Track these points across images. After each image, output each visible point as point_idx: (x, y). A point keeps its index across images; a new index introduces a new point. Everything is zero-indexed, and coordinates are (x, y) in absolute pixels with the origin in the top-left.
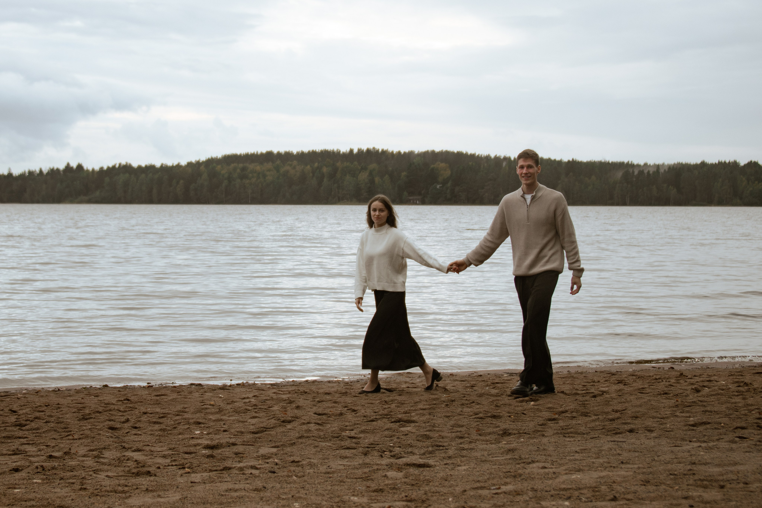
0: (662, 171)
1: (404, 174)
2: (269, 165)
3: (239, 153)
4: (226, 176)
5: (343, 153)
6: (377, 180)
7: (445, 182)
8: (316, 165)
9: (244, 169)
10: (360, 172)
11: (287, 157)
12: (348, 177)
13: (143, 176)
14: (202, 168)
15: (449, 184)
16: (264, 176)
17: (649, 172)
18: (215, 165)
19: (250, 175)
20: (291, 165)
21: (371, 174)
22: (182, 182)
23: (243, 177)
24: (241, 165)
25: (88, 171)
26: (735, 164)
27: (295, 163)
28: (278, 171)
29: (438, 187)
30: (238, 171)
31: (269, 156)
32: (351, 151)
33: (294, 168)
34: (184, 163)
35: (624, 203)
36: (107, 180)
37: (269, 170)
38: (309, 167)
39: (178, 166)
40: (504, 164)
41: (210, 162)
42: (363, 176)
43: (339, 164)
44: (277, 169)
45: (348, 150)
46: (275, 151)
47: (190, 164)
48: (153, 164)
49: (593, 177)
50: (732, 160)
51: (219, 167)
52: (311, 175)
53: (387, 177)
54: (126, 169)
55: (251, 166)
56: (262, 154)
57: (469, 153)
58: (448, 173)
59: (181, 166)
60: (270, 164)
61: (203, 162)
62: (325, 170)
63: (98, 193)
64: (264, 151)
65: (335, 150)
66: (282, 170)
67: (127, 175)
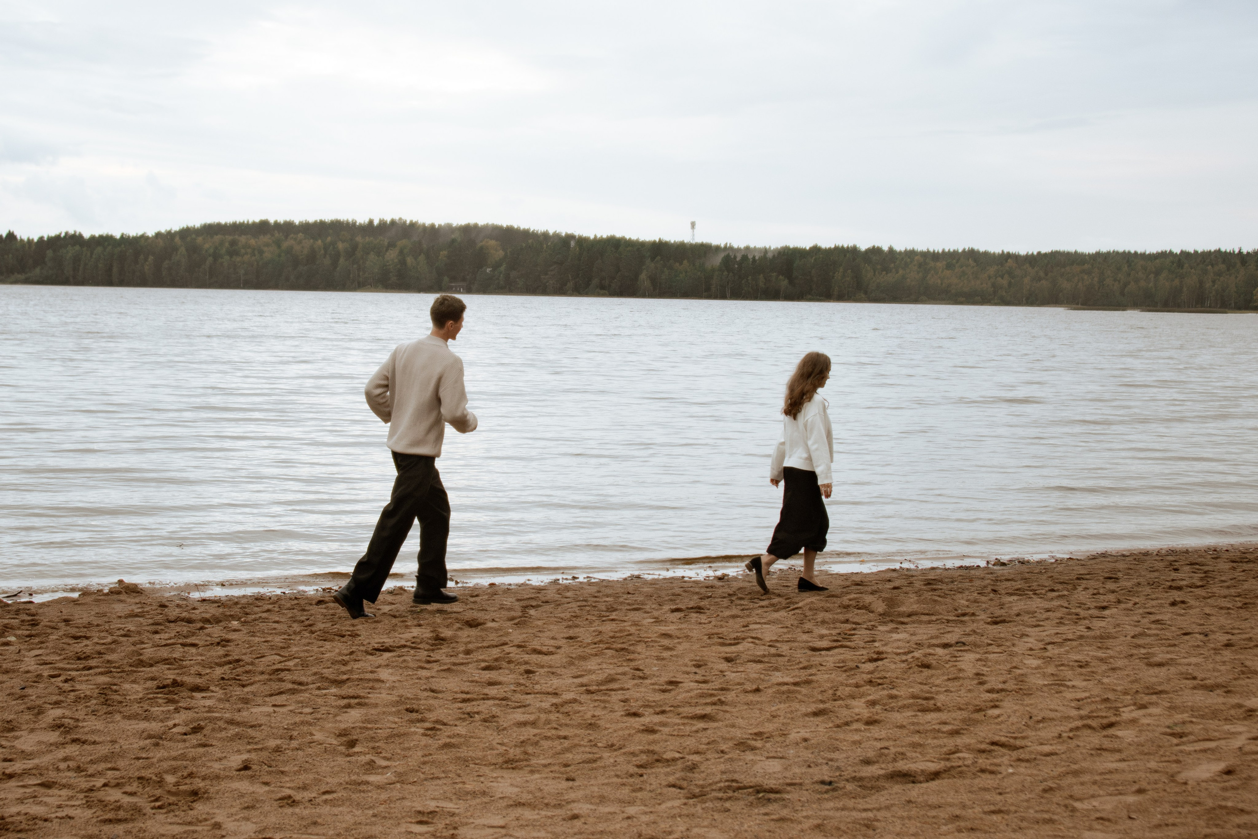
0: (770, 255)
1: (445, 253)
2: (265, 239)
3: (223, 222)
4: (212, 251)
5: (360, 224)
6: (409, 260)
7: (496, 266)
8: (329, 239)
9: (233, 243)
10: (387, 250)
11: (287, 228)
12: (372, 256)
13: (99, 249)
14: (177, 239)
15: (503, 268)
16: (261, 252)
17: (754, 257)
18: (194, 236)
19: (243, 251)
20: (295, 239)
21: (401, 252)
22: (151, 258)
23: (233, 253)
24: (229, 238)
25: (22, 240)
26: (854, 250)
27: (301, 236)
28: (279, 246)
29: (488, 270)
30: (227, 245)
31: (263, 227)
32: (371, 222)
33: (300, 242)
34: (151, 233)
35: (723, 297)
36: (50, 253)
37: (267, 245)
38: (320, 242)
39: (143, 237)
40: (573, 243)
41: (186, 233)
42: (392, 255)
43: (359, 239)
44: (278, 244)
45: (367, 221)
46: (272, 221)
47: (158, 235)
48: (110, 234)
49: (685, 262)
50: (851, 244)
51: (200, 240)
52: (322, 252)
53: (422, 258)
54: (75, 239)
55: (243, 239)
56: (254, 224)
57: (522, 228)
58: (501, 253)
59: (148, 238)
60: (269, 236)
61: (176, 232)
62: (341, 246)
63: (38, 270)
64: (257, 220)
65: (350, 220)
66: (285, 245)
67: (77, 248)
